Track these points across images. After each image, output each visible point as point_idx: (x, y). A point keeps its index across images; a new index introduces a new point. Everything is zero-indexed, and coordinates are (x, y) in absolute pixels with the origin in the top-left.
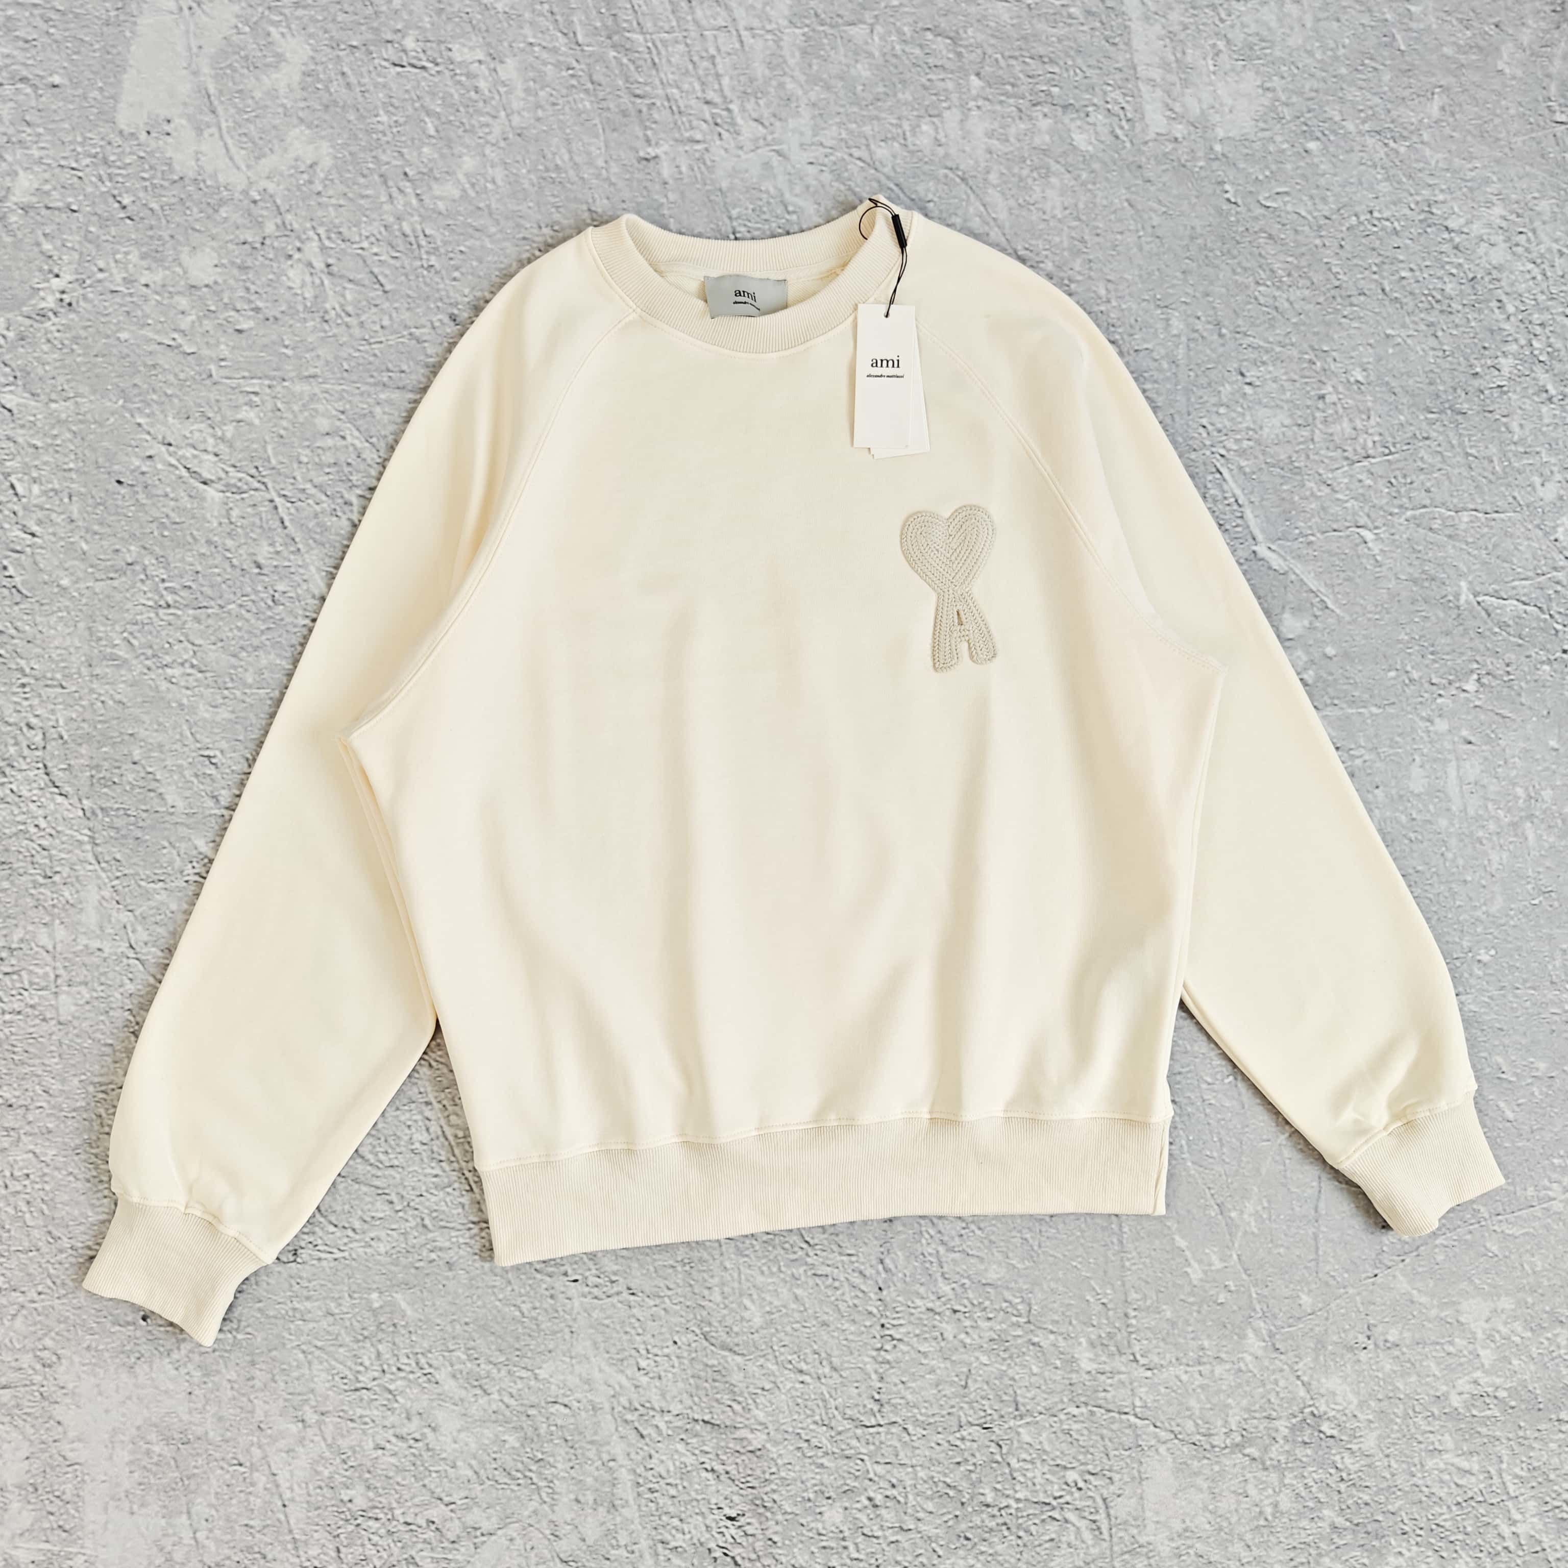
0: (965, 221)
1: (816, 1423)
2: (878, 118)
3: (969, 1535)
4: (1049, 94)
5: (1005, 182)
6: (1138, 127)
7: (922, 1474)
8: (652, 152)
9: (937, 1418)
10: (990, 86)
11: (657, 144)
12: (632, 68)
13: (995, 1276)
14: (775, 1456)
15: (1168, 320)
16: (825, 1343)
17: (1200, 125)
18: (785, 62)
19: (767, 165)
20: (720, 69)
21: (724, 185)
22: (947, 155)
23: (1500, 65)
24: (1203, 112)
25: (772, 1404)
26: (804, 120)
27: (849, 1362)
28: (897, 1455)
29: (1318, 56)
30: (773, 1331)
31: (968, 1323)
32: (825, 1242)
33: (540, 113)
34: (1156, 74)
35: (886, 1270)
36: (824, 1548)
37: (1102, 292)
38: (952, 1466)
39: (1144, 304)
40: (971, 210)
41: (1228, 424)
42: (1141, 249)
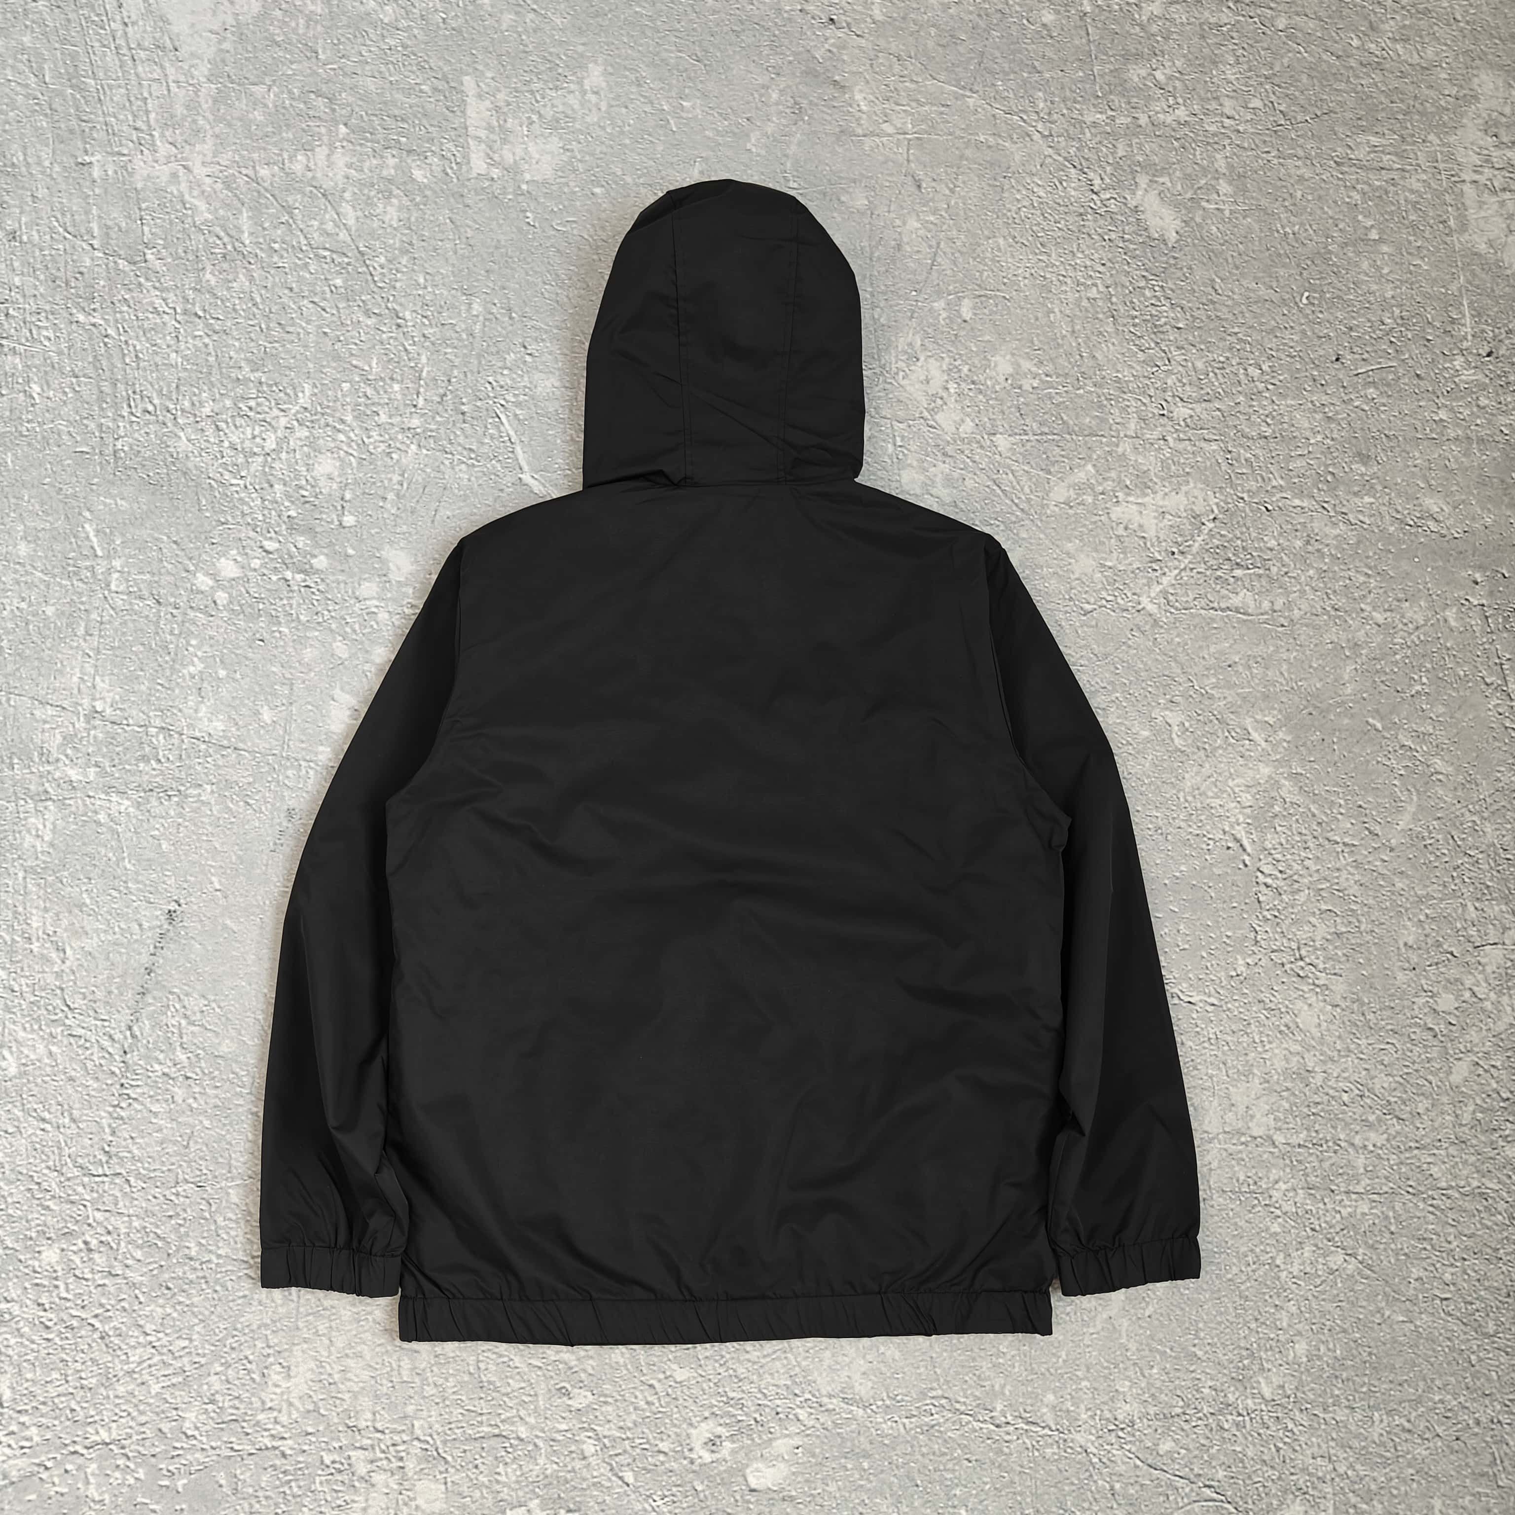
0: (322, 224)
1: (49, 1168)
2: (265, 149)
3: (170, 1285)
4: (399, 142)
5: (356, 200)
6: (464, 168)
7: (136, 1224)
8: (87, 159)
9: (158, 1174)
10: (354, 132)
11: (92, 154)
12: (83, 101)
13: (226, 1050)
14: (6, 1194)
15: (470, 304)
16: (70, 1096)
17: (513, 171)
18: (200, 106)
19: (174, 175)
20: (150, 106)
21: (139, 186)
22: (314, 178)
23: (749, 146)
24: (515, 162)
25: (12, 1146)
26: (208, 146)
27: (87, 1115)
28: (116, 1204)
29: (609, 130)
30: (25, 1081)
31: (197, 1089)
32: (84, 1007)
33: (7, 127)
34: (483, 134)
35: (133, 1036)
36: (37, 1285)
37: (422, 281)
38: (164, 1219)
39: (453, 292)
40: (327, 216)
41: (509, 382)
42: (456, 253)
